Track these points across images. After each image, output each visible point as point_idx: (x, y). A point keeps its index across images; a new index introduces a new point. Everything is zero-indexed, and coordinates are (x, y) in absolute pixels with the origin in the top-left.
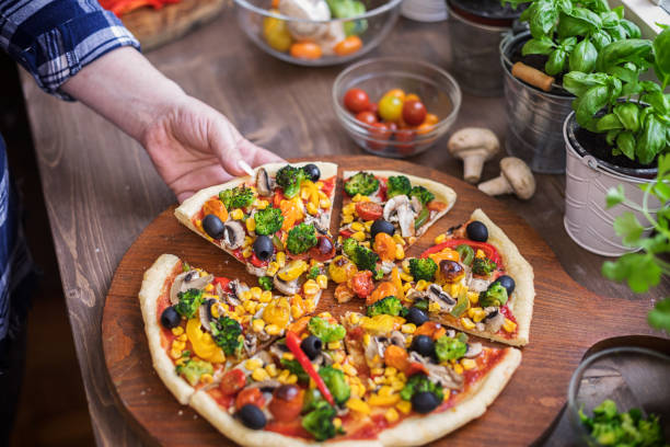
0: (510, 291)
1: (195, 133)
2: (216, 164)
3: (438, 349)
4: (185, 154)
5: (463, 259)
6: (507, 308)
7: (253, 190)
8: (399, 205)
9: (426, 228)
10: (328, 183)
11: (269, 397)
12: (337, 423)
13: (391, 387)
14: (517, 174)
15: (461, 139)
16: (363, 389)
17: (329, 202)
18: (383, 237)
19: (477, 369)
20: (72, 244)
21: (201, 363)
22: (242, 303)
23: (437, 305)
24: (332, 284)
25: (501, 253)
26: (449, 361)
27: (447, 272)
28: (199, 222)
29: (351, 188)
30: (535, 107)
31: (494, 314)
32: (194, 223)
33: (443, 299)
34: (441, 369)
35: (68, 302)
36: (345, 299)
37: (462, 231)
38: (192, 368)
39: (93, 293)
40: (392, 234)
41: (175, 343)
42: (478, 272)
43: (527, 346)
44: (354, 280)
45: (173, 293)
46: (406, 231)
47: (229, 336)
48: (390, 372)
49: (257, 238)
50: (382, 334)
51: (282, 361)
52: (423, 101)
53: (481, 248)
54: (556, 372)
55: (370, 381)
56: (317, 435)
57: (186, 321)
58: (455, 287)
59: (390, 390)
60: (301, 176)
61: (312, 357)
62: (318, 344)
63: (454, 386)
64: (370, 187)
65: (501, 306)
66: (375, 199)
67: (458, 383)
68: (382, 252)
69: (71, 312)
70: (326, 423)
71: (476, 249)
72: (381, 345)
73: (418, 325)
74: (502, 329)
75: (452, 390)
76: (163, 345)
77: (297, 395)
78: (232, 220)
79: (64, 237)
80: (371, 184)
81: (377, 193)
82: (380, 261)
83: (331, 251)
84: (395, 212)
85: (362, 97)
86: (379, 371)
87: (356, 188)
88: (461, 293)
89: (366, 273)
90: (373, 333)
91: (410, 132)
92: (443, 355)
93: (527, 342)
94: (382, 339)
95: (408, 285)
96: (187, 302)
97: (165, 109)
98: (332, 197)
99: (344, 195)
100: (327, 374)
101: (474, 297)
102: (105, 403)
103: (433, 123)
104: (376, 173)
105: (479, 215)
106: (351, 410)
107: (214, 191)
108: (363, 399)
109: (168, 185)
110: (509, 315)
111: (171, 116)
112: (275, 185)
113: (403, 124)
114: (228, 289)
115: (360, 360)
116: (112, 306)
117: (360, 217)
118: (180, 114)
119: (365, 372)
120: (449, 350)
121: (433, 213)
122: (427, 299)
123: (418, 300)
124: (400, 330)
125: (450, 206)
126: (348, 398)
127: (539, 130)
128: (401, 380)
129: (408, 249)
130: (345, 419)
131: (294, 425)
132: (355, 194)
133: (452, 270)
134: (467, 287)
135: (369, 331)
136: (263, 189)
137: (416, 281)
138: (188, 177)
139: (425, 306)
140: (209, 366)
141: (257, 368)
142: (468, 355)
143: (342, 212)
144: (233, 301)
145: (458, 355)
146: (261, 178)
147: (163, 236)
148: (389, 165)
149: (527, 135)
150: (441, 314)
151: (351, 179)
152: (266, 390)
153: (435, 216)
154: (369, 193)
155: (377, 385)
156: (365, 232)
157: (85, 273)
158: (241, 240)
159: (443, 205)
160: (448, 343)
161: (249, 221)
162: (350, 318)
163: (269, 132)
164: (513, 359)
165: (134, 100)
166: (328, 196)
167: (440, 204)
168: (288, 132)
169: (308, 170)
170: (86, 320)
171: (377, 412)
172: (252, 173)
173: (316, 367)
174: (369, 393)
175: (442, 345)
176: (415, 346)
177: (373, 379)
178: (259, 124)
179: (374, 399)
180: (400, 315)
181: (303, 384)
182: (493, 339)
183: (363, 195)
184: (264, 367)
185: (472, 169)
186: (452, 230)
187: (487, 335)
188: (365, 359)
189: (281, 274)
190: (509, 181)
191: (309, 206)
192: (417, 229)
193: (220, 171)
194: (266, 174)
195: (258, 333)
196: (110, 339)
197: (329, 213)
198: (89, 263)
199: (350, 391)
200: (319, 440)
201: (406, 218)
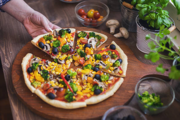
0: (121, 63)
1: (37, 20)
2: (43, 29)
3: (101, 78)
4: (35, 26)
5: (109, 54)
6: (120, 67)
7: (53, 35)
8: (92, 40)
9: (99, 46)
10: (73, 34)
11: (56, 91)
12: (74, 97)
13: (89, 88)
14: (124, 32)
15: (109, 23)
16: (81, 89)
17: (73, 39)
18: (87, 48)
19: (112, 83)
20: (4, 51)
21: (38, 82)
22: (49, 66)
23: (101, 66)
24: (74, 61)
25: (119, 53)
26: (104, 81)
27: (104, 58)
28: (38, 44)
29: (79, 35)
30: (129, 14)
31: (116, 69)
32: (36, 44)
33: (103, 65)
34: (102, 83)
35: (3, 66)
36: (77, 65)
37: (109, 47)
38: (35, 83)
39: (9, 64)
40: (90, 48)
41: (31, 77)
42: (113, 58)
43: (125, 77)
44: (79, 60)
45: (31, 63)
46: (94, 47)
47: (45, 75)
48: (89, 84)
49: (53, 48)
50: (87, 74)
51: (60, 81)
52: (99, 13)
53: (114, 52)
54: (133, 84)
55: (83, 86)
56: (69, 101)
57: (34, 71)
58: (106, 62)
60: (65, 32)
61: (68, 80)
62: (69, 77)
63: (105, 88)
64: (84, 35)
65: (119, 67)
66: (85, 38)
67: (107, 87)
68: (87, 52)
69: (4, 69)
70: (71, 98)
71: (112, 52)
72: (86, 77)
73: (96, 72)
74: (119, 73)
75: (105, 89)
76: (28, 77)
77: (63, 90)
78: (47, 43)
79: (2, 49)
80: (85, 35)
81: (86, 37)
82: (87, 55)
83: (73, 52)
84: (91, 42)
85: (83, 11)
86: (85, 84)
87: (80, 36)
88: (108, 63)
89: (82, 58)
90: (84, 74)
91: (95, 21)
92: (103, 79)
93: (125, 76)
95: (94, 61)
96: (34, 66)
97: (29, 14)
98: (74, 38)
99: (77, 38)
100: (72, 85)
101: (112, 64)
102: (12, 93)
103: (102, 18)
104: (86, 32)
105: (113, 43)
106: (78, 94)
107: (42, 36)
108: (81, 91)
109: (30, 35)
110: (121, 69)
111: (30, 16)
112: (59, 34)
113: (94, 19)
114: (45, 62)
115: (80, 81)
116: (14, 67)
117: (81, 43)
118: (33, 15)
119: (82, 84)
120: (104, 78)
121: (101, 42)
122: (99, 65)
123: (96, 65)
124: (92, 73)
125: (106, 40)
126: (77, 91)
127: (130, 20)
128: (91, 86)
129: (94, 52)
130: (76, 96)
131: (62, 98)
132: (80, 37)
133: (106, 57)
134: (110, 62)
135: (83, 73)
136: (55, 35)
137: (96, 60)
138: (35, 33)
139: (98, 67)
140: (40, 83)
141: (53, 83)
142: (110, 79)
143: (77, 42)
144: (47, 66)
145: (107, 79)
146: (55, 32)
147: (28, 49)
148: (90, 29)
149: (127, 21)
150: (102, 69)
151: (79, 33)
152: (55, 89)
153: (102, 43)
154: (84, 37)
155: (85, 87)
156: (83, 47)
157: (7, 58)
158: (49, 49)
159: (104, 40)
160: (104, 76)
161: (51, 44)
162: (78, 70)
163: (58, 21)
164: (121, 80)
165: (20, 12)
166: (73, 37)
167: (103, 40)
168: (63, 21)
169: (67, 30)
170: (7, 71)
171: (85, 94)
172: (52, 31)
173: (69, 83)
174: (83, 89)
175: (102, 77)
176: (95, 77)
177: (84, 86)
178: (55, 19)
179: (84, 91)
180: (92, 69)
181: (65, 87)
182: (116, 75)
183: (82, 37)
184: (55, 83)
185: (112, 31)
186: (106, 47)
187: (115, 74)
188: (82, 81)
189: (60, 58)
190: (122, 34)
191: (68, 40)
192: (97, 46)
193: (44, 31)
194: (56, 31)
195: (53, 74)
196: (14, 76)
197: (73, 42)
198: (9, 56)
199: (78, 89)
200: (69, 102)
201: (94, 43)
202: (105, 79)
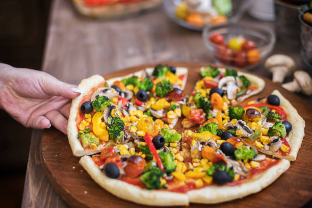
0: (289, 130)
3: (236, 152)
5: (262, 113)
6: (285, 140)
8: (229, 81)
9: (244, 98)
11: (125, 164)
12: (163, 182)
13: (202, 168)
14: (303, 78)
16: (185, 168)
18: (216, 96)
19: (259, 168)
23: (241, 132)
25: (287, 113)
26: (242, 160)
29: (203, 74)
31: (276, 141)
33: (245, 129)
37: (265, 100)
40: (222, 95)
42: (270, 119)
43: (294, 162)
46: (230, 96)
48: (204, 162)
50: (203, 141)
51: (139, 146)
53: (275, 109)
55: (190, 164)
58: (254, 124)
59: (201, 169)
61: (158, 148)
62: (162, 140)
63: (243, 174)
64: (214, 74)
65: (281, 137)
66: (216, 80)
67: (246, 172)
68: (214, 104)
71: (271, 109)
72: (201, 146)
74: (280, 150)
75: (241, 176)
77: (141, 163)
81: (217, 77)
82: (212, 109)
84: (225, 85)
85: (220, 38)
86: (197, 160)
87: (206, 74)
88: (258, 129)
90: (198, 139)
92: (239, 155)
93: (295, 159)
94: (203, 143)
95: (226, 121)
100: (163, 155)
101: (266, 131)
105: (276, 93)
106: (174, 177)
108: (184, 173)
110: (285, 143)
117: (205, 86)
120: (243, 153)
121: (249, 91)
122: (235, 128)
123: (230, 128)
124: (216, 141)
126: (174, 170)
128: (209, 165)
130: (168, 182)
131: (136, 180)
132: (204, 77)
133: (253, 113)
135: (196, 138)
139: (234, 132)
141: (124, 149)
142: (256, 159)
145: (248, 157)
150: (243, 137)
152: (125, 159)
153: (250, 93)
155: (194, 167)
156: (207, 94)
159: (256, 88)
160: (243, 150)
162: (187, 133)
164: (284, 165)
167: (254, 87)
171: (191, 181)
174: (187, 171)
176: (222, 148)
177: (192, 163)
179: (190, 174)
180: (217, 135)
181: (148, 159)
184: (128, 149)
186: (258, 100)
187: (270, 153)
188: (190, 154)
189: (153, 107)
190: (298, 83)
192: (237, 97)
199: (176, 167)
200: (149, 189)
201: (231, 89)
202: (245, 155)
